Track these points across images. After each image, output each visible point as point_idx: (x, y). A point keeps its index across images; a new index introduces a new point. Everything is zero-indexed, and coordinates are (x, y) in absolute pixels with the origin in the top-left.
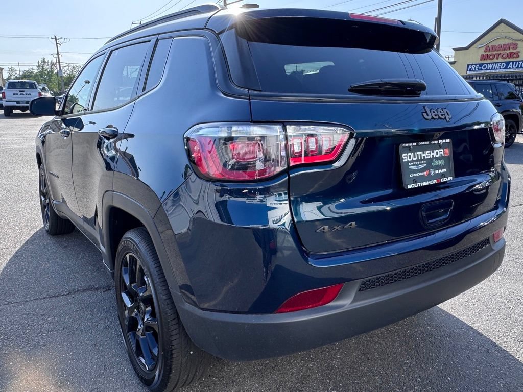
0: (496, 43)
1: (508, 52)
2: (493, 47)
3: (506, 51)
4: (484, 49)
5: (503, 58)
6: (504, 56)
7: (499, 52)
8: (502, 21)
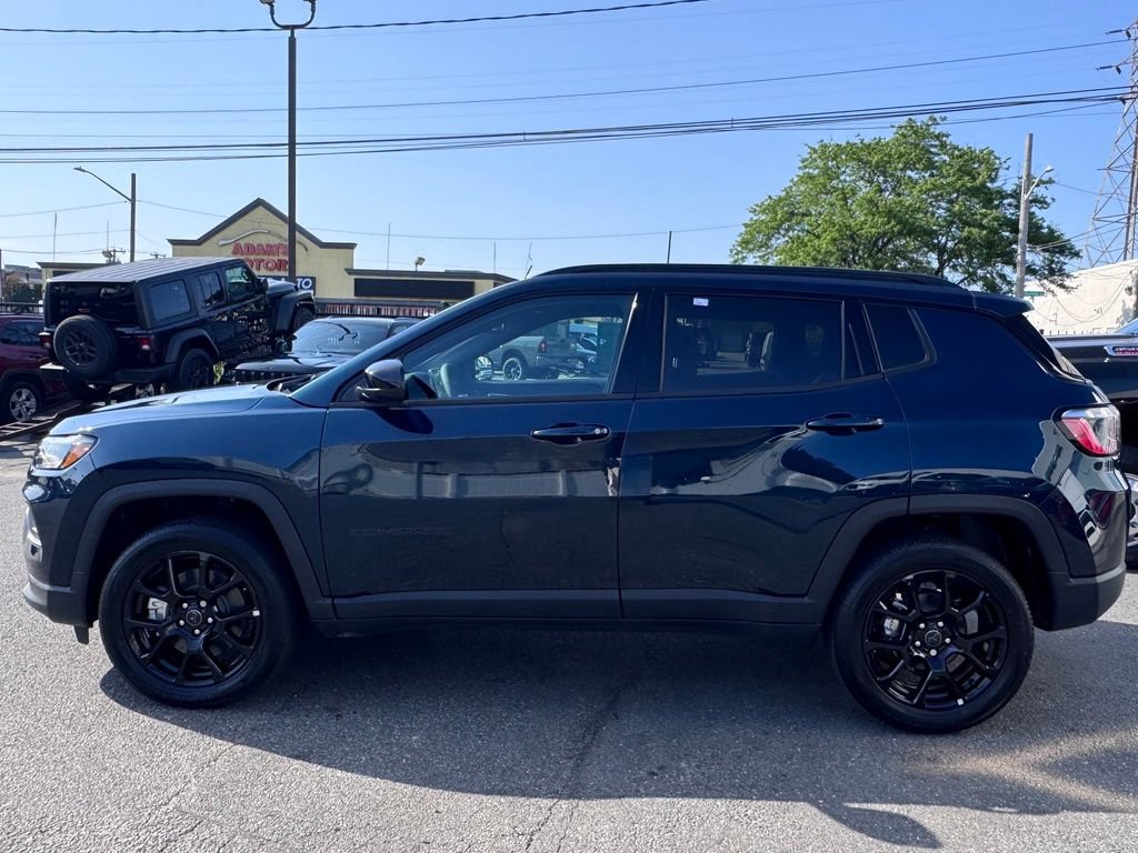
0: (256, 241)
1: (276, 258)
2: (248, 247)
3: (271, 257)
4: (231, 248)
5: (267, 268)
6: (270, 265)
7: (260, 257)
8: (259, 203)
